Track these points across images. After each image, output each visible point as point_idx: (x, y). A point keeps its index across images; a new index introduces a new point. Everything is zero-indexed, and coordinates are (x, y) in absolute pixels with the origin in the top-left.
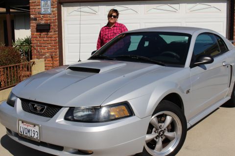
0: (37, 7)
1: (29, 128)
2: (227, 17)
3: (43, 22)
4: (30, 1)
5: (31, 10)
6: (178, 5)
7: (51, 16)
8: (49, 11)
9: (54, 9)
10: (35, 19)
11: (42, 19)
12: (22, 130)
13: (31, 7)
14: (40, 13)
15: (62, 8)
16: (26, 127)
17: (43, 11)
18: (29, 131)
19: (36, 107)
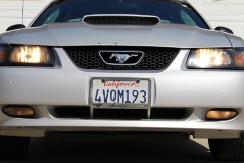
1: (121, 88)
12: (101, 94)
16: (110, 88)
18: (121, 94)
19: (115, 58)
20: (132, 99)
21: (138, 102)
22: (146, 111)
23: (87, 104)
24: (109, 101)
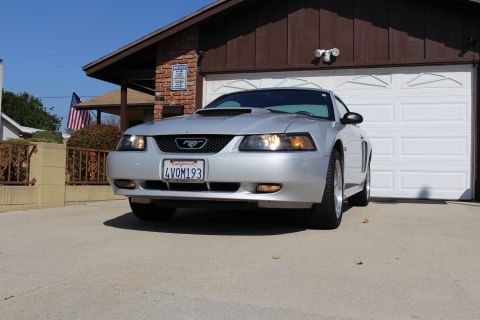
0: (167, 80)
1: (183, 167)
2: (473, 95)
3: (173, 103)
4: (157, 72)
5: (157, 85)
6: (388, 76)
7: (186, 93)
8: (184, 86)
9: (192, 83)
10: (162, 99)
11: (172, 99)
12: (169, 172)
13: (157, 80)
14: (169, 90)
15: (204, 82)
16: (176, 167)
17: (174, 86)
18: (183, 172)
19: (187, 144)
20: (191, 175)
21: (195, 178)
22: (205, 183)
23: (160, 178)
24: (175, 176)
